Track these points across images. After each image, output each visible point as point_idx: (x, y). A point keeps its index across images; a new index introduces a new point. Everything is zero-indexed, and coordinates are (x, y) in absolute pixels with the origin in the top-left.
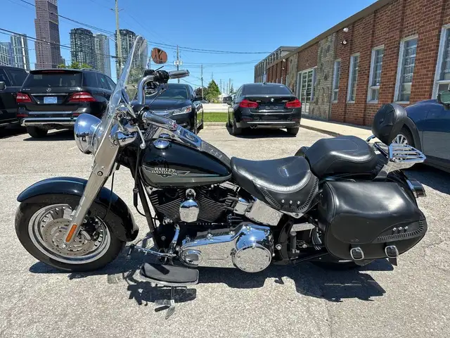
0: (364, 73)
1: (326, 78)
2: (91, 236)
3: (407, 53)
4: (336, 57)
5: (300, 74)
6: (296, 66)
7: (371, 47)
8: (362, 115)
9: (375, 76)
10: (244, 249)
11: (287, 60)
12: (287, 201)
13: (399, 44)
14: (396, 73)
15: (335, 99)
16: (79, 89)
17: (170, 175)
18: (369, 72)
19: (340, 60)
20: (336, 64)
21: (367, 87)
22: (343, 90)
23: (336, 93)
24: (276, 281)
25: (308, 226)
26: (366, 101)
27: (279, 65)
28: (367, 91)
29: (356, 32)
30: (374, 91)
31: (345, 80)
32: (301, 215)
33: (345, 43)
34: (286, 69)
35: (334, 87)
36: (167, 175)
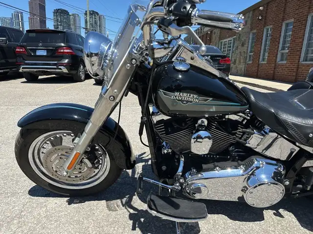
0: (275, 40)
1: (243, 45)
2: (93, 164)
4: (251, 29)
5: (222, 43)
6: (219, 36)
7: (282, 21)
8: (272, 72)
9: (284, 42)
11: (211, 32)
13: (307, 17)
14: (303, 40)
15: (249, 60)
16: (63, 45)
17: (191, 102)
18: (280, 40)
19: (255, 31)
20: (251, 34)
21: (278, 51)
22: (257, 54)
23: (250, 56)
26: (276, 62)
28: (277, 54)
29: (269, 10)
30: (283, 54)
31: (259, 46)
33: (260, 18)
34: (210, 39)
35: (249, 52)
36: (187, 102)
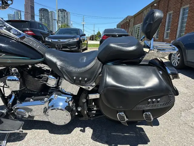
0: (163, 25)
3: (184, 14)
5: (135, 27)
6: (133, 23)
7: (167, 12)
9: (168, 26)
10: (52, 110)
11: (129, 20)
12: (78, 78)
13: (180, 10)
14: (178, 24)
16: (28, 29)
18: (165, 24)
21: (164, 31)
24: (81, 130)
25: (97, 96)
26: (163, 38)
27: (126, 23)
28: (164, 34)
29: (160, 6)
30: (167, 33)
32: (91, 88)
34: (129, 24)
